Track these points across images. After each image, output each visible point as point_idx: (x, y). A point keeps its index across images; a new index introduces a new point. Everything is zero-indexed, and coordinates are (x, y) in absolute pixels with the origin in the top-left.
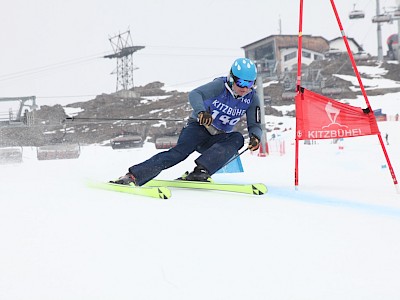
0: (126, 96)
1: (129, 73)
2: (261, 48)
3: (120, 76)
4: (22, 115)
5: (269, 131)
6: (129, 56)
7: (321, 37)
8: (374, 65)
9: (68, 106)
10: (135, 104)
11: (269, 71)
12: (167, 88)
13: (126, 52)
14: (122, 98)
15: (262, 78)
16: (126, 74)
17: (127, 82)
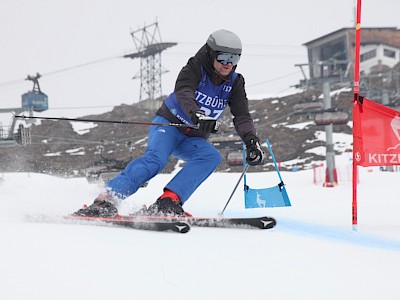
0: (151, 107)
2: (330, 43)
3: (145, 81)
4: (16, 131)
5: (338, 153)
6: (157, 56)
11: (338, 76)
13: (153, 50)
14: (147, 110)
15: (330, 84)
16: (152, 79)
17: (153, 89)
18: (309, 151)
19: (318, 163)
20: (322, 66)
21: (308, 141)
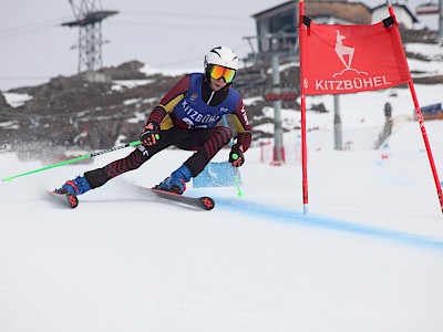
0: (90, 79)
1: (97, 48)
2: (279, 15)
3: (83, 52)
5: (286, 130)
6: (97, 25)
7: (361, 4)
8: (432, 42)
9: (11, 91)
10: (104, 91)
11: (287, 50)
12: (148, 70)
13: (92, 19)
14: (85, 82)
15: (280, 58)
16: (91, 49)
17: (93, 59)
18: (257, 128)
19: (265, 140)
20: (271, 40)
21: (255, 118)
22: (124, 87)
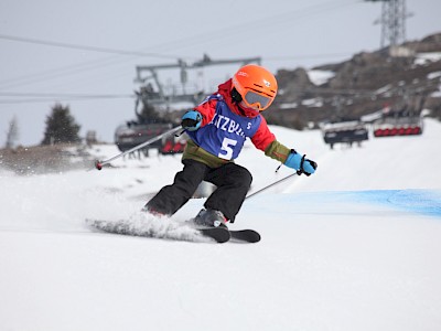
1: (400, 22)
3: (387, 27)
9: (316, 69)
10: (407, 65)
14: (388, 57)
16: (394, 23)
17: (396, 33)
22: (428, 61)
